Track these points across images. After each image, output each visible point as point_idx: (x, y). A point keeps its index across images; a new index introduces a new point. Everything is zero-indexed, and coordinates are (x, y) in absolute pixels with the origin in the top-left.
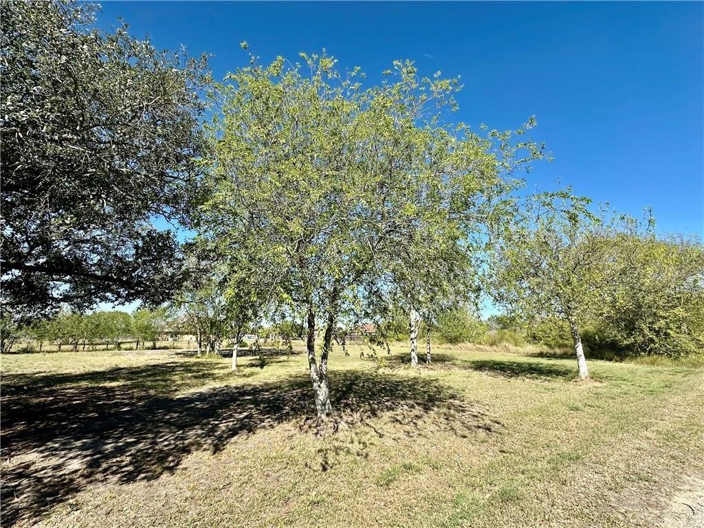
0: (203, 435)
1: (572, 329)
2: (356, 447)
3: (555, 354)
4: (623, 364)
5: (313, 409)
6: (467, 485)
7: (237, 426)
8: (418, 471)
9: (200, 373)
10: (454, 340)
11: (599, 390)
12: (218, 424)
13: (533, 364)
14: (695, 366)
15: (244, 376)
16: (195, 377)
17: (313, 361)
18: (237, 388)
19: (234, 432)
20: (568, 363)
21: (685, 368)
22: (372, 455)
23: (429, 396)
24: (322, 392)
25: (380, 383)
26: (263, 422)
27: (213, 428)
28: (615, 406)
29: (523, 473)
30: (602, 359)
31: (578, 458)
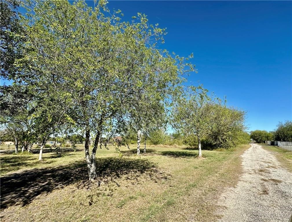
0: (16, 197)
1: (198, 138)
2: (108, 192)
3: (192, 148)
4: (212, 151)
5: (87, 177)
6: (155, 201)
7: (40, 189)
8: (136, 199)
9: (17, 163)
10: (156, 143)
11: (204, 161)
12: (27, 190)
13: (184, 152)
14: (232, 151)
15: (47, 163)
16: (12, 165)
17: (88, 154)
18: (41, 170)
19: (38, 193)
20: (196, 151)
21: (229, 152)
22: (115, 195)
23: (143, 167)
24: (92, 168)
25: (121, 163)
26: (57, 186)
27: (24, 192)
28: (208, 166)
29: (176, 194)
30: (206, 150)
31: (195, 186)
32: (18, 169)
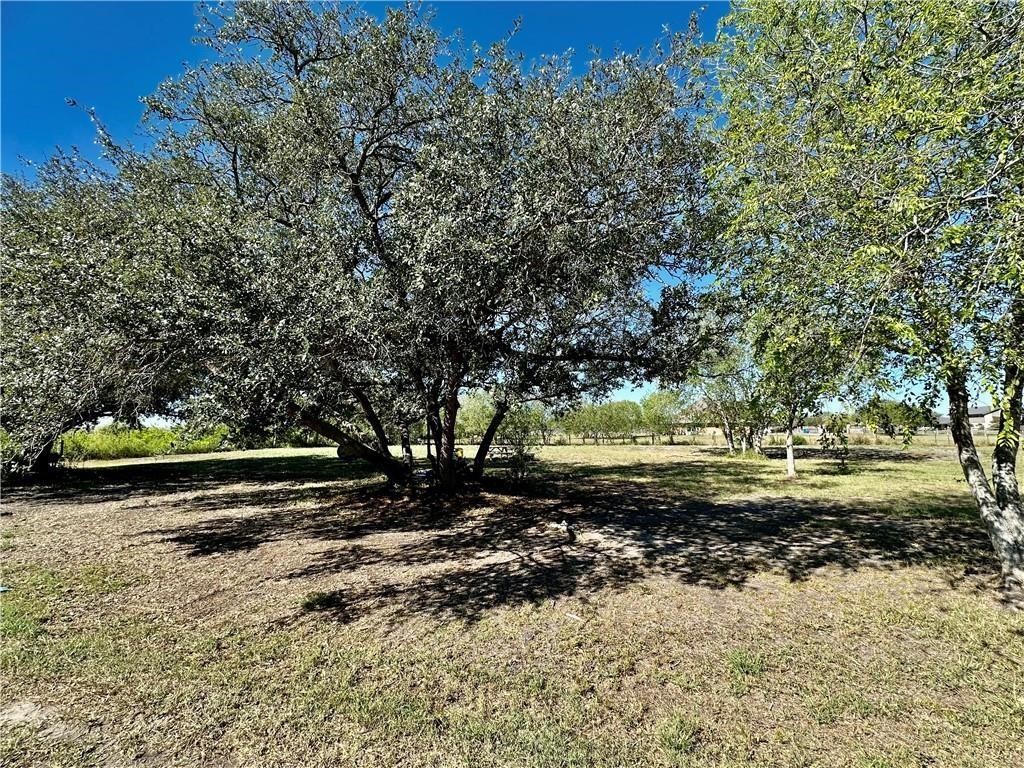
7: (821, 554)
9: (741, 477)
17: (973, 464)
18: (803, 502)
19: (817, 561)
26: (868, 558)
32: (750, 491)
